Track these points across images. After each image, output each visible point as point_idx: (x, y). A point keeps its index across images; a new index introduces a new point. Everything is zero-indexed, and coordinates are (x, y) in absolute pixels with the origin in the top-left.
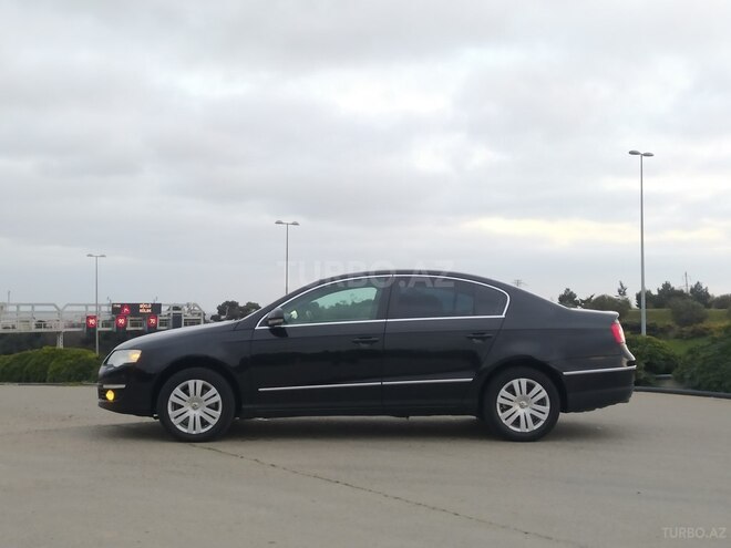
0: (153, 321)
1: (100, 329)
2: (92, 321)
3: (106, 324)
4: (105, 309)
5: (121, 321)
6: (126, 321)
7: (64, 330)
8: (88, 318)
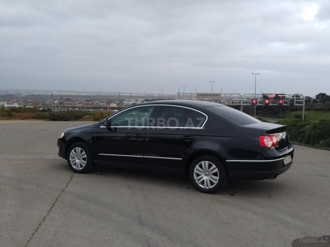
0: (281, 101)
1: (258, 104)
2: (254, 101)
3: (261, 103)
4: (260, 96)
5: (267, 101)
6: (269, 101)
7: (243, 104)
8: (253, 100)
